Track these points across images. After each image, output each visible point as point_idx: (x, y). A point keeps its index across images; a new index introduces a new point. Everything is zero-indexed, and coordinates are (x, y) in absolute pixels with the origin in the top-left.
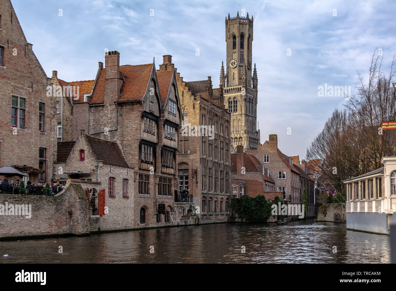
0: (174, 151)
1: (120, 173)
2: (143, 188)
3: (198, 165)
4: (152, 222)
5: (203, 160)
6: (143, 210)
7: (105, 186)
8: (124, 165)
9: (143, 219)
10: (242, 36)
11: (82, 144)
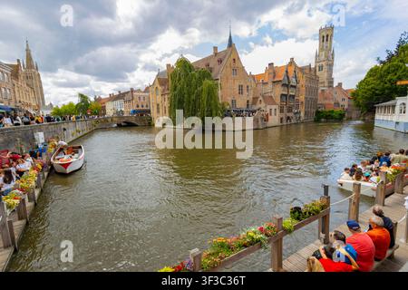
0: (293, 96)
1: (274, 107)
2: (281, 111)
3: (303, 100)
4: (285, 123)
5: (306, 98)
6: (281, 119)
7: (268, 112)
8: (275, 104)
9: (281, 122)
10: (327, 36)
11: (261, 98)
